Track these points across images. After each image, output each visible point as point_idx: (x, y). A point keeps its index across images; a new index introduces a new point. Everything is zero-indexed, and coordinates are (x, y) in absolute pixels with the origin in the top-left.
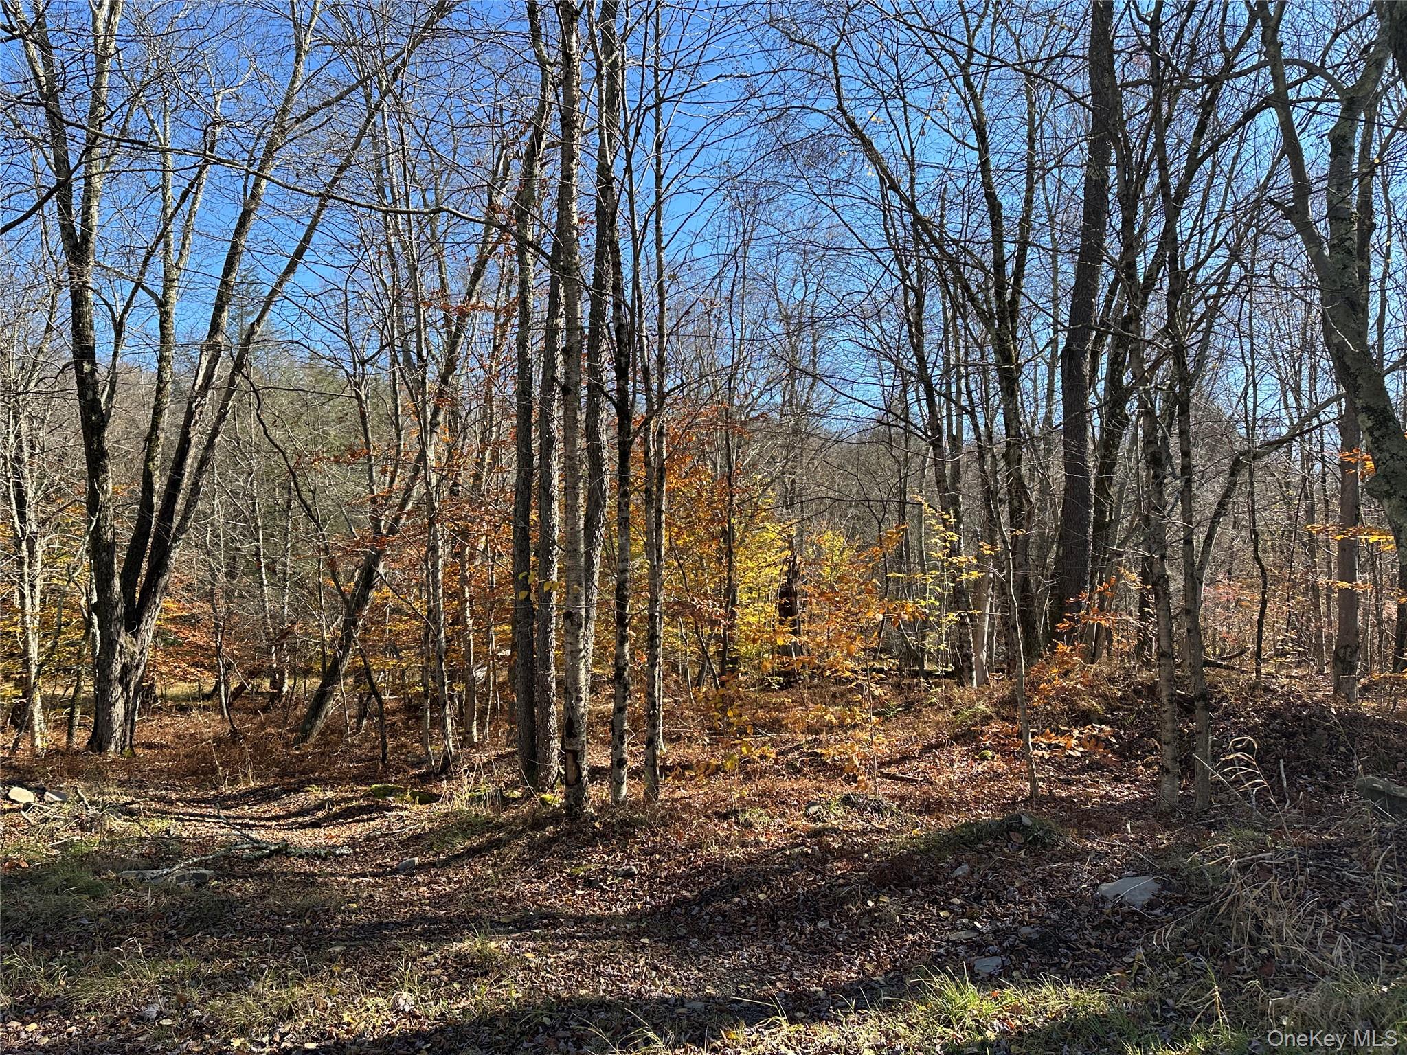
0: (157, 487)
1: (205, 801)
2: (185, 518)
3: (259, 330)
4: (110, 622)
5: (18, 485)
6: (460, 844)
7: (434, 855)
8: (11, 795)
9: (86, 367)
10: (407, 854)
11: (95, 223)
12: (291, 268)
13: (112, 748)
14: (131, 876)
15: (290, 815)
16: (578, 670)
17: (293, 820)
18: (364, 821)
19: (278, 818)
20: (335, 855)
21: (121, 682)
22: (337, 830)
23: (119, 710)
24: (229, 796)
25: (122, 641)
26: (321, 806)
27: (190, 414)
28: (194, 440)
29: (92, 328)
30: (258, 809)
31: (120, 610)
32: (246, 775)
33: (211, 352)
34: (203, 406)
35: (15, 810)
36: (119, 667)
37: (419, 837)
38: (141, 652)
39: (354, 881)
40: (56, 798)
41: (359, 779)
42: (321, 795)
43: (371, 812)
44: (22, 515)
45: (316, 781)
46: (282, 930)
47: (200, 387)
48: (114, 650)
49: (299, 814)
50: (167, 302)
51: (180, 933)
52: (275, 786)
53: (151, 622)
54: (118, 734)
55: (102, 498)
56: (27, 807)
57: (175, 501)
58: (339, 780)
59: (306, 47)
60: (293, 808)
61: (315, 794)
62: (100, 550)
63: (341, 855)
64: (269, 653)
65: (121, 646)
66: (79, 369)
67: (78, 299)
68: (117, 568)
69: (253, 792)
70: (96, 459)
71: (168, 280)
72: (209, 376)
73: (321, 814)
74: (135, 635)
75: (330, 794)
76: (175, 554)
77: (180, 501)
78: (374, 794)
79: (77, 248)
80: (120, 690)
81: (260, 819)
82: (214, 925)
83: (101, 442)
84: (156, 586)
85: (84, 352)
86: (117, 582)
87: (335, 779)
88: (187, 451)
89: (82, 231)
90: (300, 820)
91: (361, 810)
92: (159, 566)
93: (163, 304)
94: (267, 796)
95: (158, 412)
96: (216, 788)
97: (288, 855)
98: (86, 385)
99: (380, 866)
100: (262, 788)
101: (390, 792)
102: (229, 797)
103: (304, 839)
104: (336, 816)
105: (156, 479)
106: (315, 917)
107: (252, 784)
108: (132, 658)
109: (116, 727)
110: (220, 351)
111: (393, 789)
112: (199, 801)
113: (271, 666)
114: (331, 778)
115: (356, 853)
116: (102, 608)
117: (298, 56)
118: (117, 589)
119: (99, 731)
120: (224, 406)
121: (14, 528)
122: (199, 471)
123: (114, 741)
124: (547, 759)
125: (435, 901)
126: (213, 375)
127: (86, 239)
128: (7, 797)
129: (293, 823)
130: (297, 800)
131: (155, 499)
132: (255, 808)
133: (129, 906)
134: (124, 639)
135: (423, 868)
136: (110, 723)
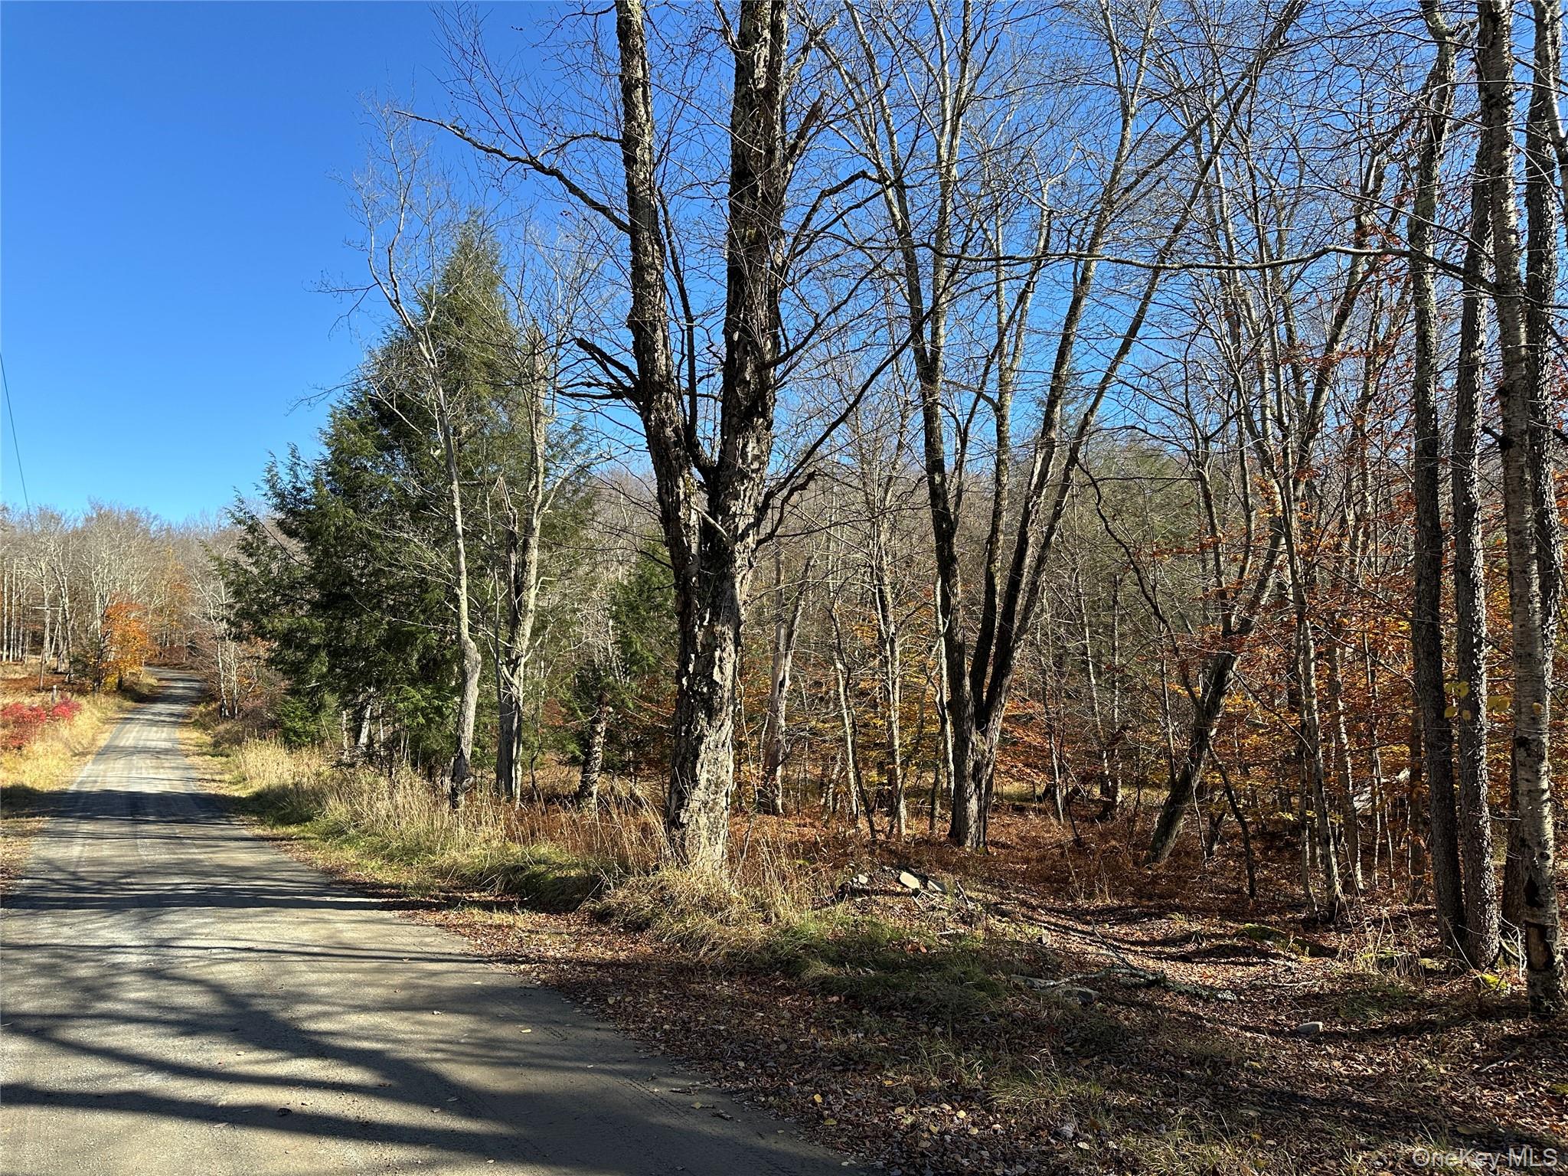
0: (998, 588)
1: (1064, 912)
2: (1025, 619)
3: (1093, 420)
4: (963, 719)
5: (880, 591)
6: (1377, 1019)
7: (1343, 1024)
8: (902, 879)
9: (938, 479)
10: (1306, 1015)
11: (942, 342)
12: (1124, 349)
13: (968, 843)
14: (1019, 980)
15: (1154, 942)
16: (1541, 818)
17: (1158, 948)
18: (1241, 964)
19: (1142, 943)
20: (1217, 999)
21: (974, 779)
22: (1212, 969)
23: (973, 806)
24: (1087, 910)
25: (973, 738)
26: (1187, 938)
27: (1027, 514)
28: (1031, 540)
29: (941, 442)
30: (1122, 930)
31: (971, 709)
32: (1101, 891)
33: (1044, 451)
34: (1039, 504)
35: (905, 894)
36: (972, 764)
37: (1317, 996)
38: (990, 751)
39: (1248, 1035)
40: (938, 889)
41: (1227, 914)
42: (1186, 926)
43: (1248, 955)
44: (885, 617)
45: (1178, 909)
46: (1183, 1075)
47: (1036, 485)
48: (967, 746)
49: (1164, 942)
50: (1002, 405)
51: (1076, 1052)
52: (1133, 907)
53: (997, 723)
54: (973, 830)
55: (953, 601)
56: (916, 893)
57: (1016, 602)
58: (1205, 911)
59: (1132, 110)
60: (1158, 936)
61: (1179, 924)
62: (955, 650)
63: (1225, 1001)
64: (1100, 758)
65: (973, 744)
66: (931, 482)
67: (930, 417)
68: (968, 668)
69: (1110, 910)
70: (946, 564)
71: (1003, 385)
72: (1043, 474)
73: (1191, 947)
74: (984, 734)
75: (1196, 927)
76: (1017, 654)
77: (1020, 601)
78: (1250, 934)
79: (928, 369)
80: (973, 786)
81: (1122, 941)
82: (1110, 1052)
83: (951, 548)
84: (1001, 686)
85: (935, 465)
86: (967, 682)
87: (1198, 909)
88: (1025, 550)
89: (932, 351)
90: (1167, 950)
91: (1235, 951)
92: (1003, 666)
93: (999, 408)
94: (1124, 917)
95: (997, 514)
96: (1072, 900)
97: (1167, 989)
98: (937, 495)
99: (1275, 1023)
100: (1120, 908)
101: (1269, 935)
102: (1087, 912)
103: (1177, 972)
104: (1208, 953)
105: (997, 581)
106: (1215, 1067)
107: (1108, 901)
108: (982, 756)
109: (971, 822)
110: (1054, 447)
111: (1272, 932)
112: (1058, 911)
113: (1103, 773)
114: (1193, 907)
115: (1241, 1002)
116: (956, 705)
117: (1125, 122)
118: (968, 688)
119: (957, 824)
120: (1059, 503)
121: (879, 631)
122: (1037, 570)
123: (970, 837)
124: (1483, 929)
125: (1360, 1082)
126: (1047, 472)
127: (935, 358)
128: (898, 881)
129: (1160, 953)
130: (1161, 928)
131: (997, 600)
132: (1116, 929)
133: (1024, 1011)
134: (975, 737)
135: (1333, 1037)
136: (966, 819)
